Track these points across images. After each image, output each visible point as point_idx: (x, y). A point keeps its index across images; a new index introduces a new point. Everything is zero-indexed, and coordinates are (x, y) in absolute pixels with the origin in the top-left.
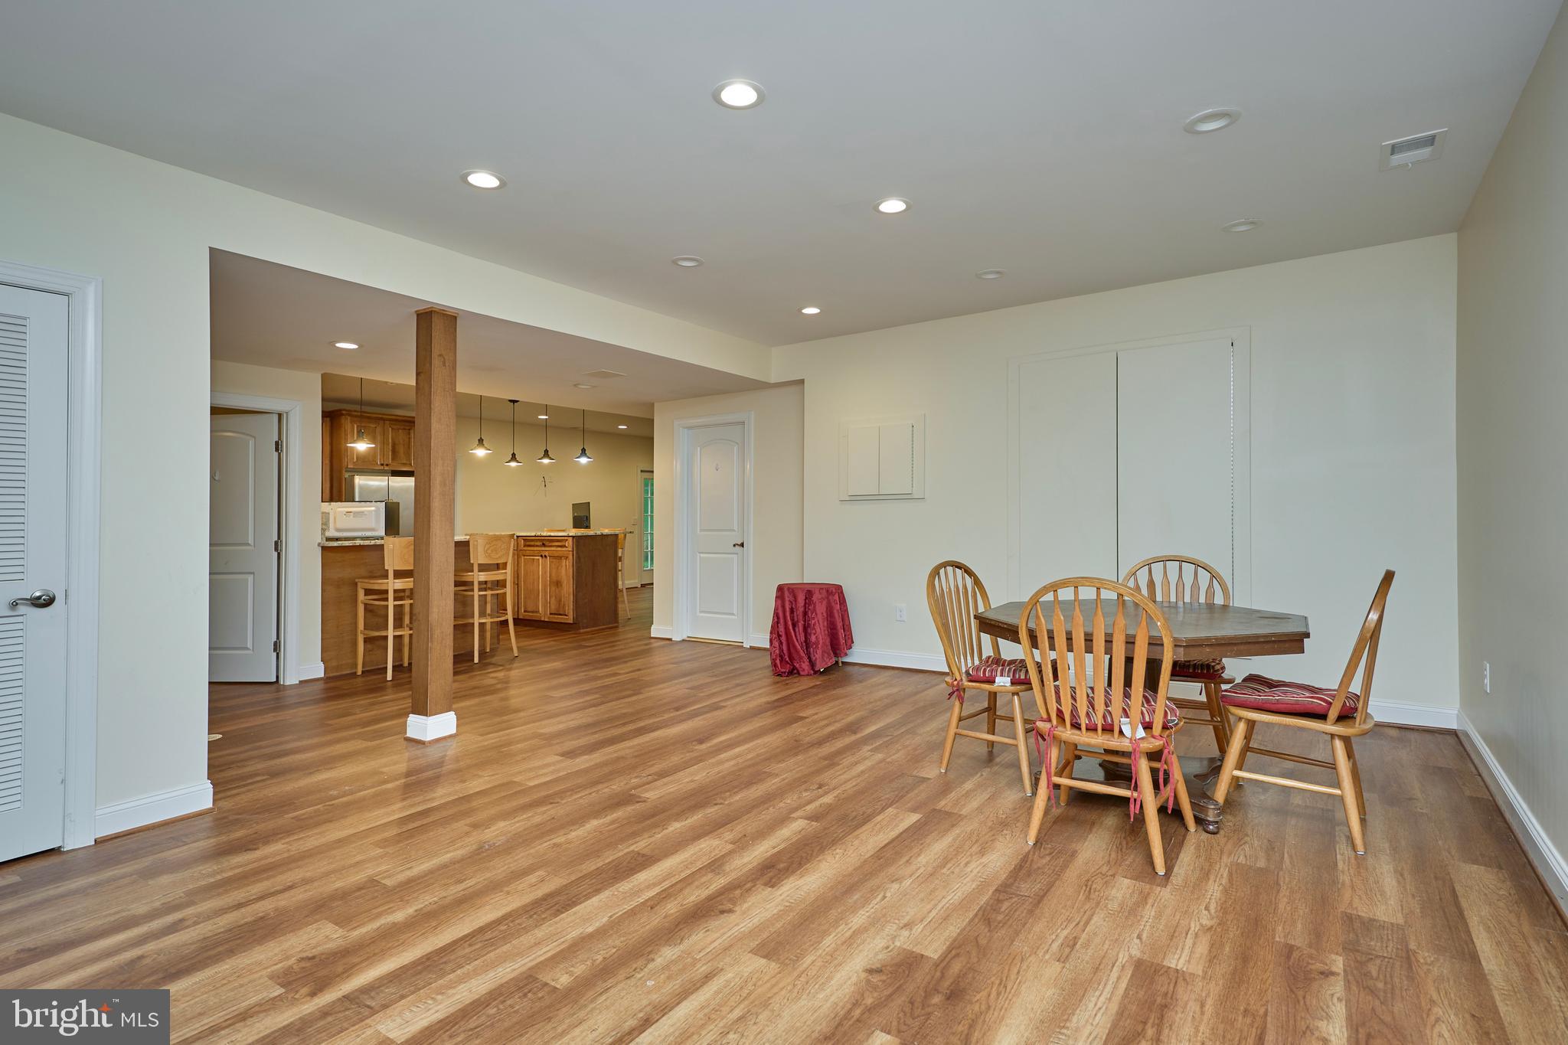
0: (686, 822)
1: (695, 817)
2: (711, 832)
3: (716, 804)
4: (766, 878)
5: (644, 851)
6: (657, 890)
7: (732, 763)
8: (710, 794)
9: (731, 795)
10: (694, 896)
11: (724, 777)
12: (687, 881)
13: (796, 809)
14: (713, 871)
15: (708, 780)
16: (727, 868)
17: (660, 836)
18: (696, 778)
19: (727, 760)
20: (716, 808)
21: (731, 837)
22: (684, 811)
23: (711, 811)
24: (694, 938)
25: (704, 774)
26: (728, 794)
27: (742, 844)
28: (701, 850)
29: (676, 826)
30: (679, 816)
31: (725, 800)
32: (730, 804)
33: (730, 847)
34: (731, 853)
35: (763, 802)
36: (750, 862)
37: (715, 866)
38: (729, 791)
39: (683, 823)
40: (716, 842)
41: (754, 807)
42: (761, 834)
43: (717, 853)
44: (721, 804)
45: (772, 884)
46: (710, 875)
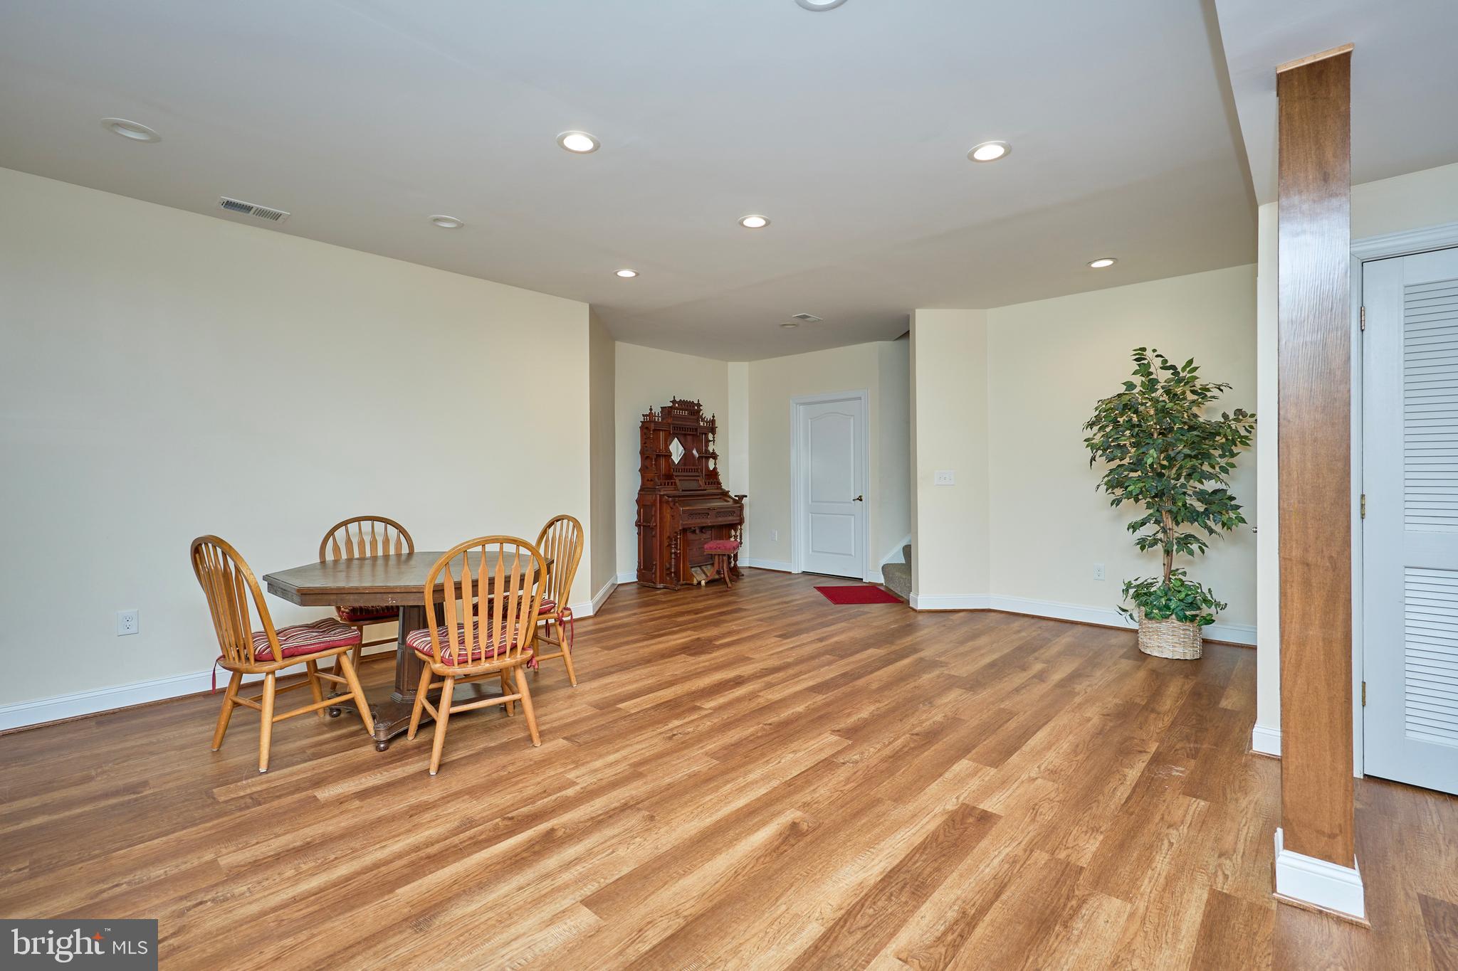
0: (792, 711)
1: (786, 714)
2: (773, 703)
3: (770, 724)
4: (742, 679)
5: (814, 694)
6: (801, 678)
7: (752, 777)
8: (775, 735)
9: (757, 733)
10: (781, 675)
11: (763, 755)
12: (784, 681)
13: (706, 716)
14: (771, 683)
15: (778, 753)
16: (763, 684)
17: (809, 703)
18: (791, 755)
19: (757, 782)
20: (769, 722)
21: (760, 700)
22: (796, 720)
23: (774, 719)
24: (779, 663)
25: (783, 761)
26: (759, 734)
27: (753, 696)
28: (779, 693)
29: (800, 708)
30: (799, 717)
31: (762, 727)
32: (759, 724)
33: (761, 694)
34: (761, 691)
35: (731, 723)
36: (749, 686)
37: (769, 686)
38: (758, 737)
39: (794, 710)
40: (770, 697)
41: (738, 720)
42: (739, 700)
43: (769, 691)
44: (765, 725)
45: (740, 677)
46: (773, 681)
